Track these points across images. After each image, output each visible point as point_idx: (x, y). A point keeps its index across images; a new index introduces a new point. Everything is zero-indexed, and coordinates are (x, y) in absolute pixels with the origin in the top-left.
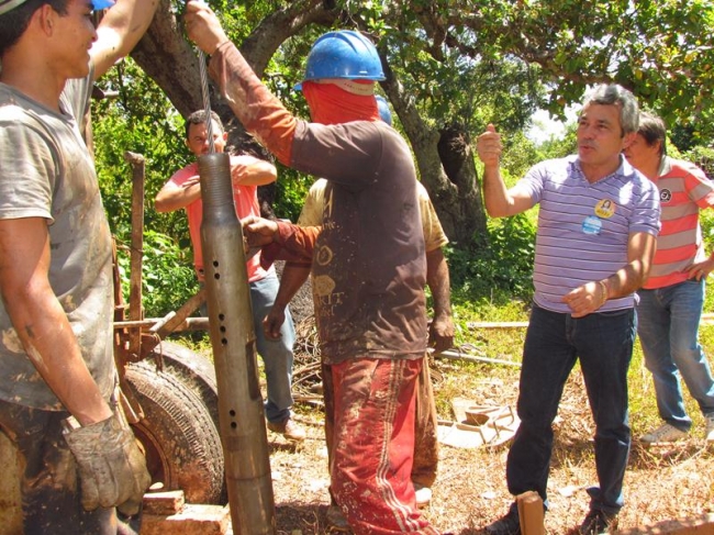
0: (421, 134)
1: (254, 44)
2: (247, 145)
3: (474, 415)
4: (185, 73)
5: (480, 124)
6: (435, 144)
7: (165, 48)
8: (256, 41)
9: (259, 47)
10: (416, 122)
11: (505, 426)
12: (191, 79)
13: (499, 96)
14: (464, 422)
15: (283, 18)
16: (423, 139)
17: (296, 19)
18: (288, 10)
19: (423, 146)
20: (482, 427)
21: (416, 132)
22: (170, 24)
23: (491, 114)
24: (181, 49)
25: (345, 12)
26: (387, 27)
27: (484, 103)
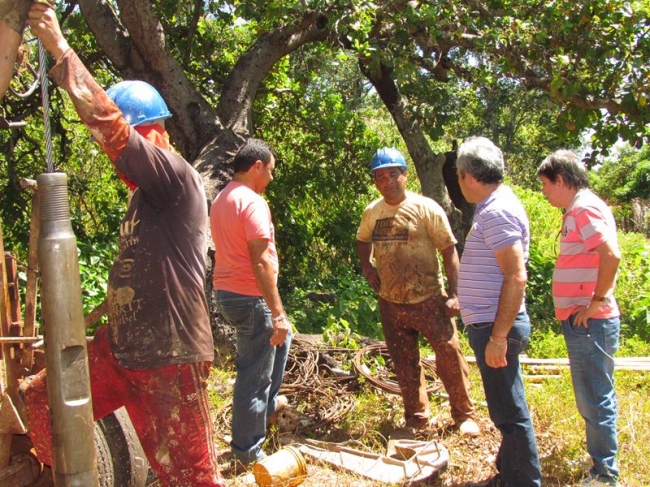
0: (425, 156)
1: (247, 63)
2: (226, 165)
3: (402, 449)
4: (172, 90)
5: (522, 143)
6: (440, 167)
7: (153, 66)
8: (250, 59)
9: (253, 65)
10: (421, 143)
11: (430, 462)
12: (179, 98)
13: (545, 115)
14: (393, 456)
15: (279, 36)
16: (427, 162)
17: (293, 37)
18: (284, 28)
19: (427, 169)
20: (406, 463)
21: (420, 154)
22: (158, 41)
23: (537, 133)
24: (169, 67)
25: (334, 32)
26: (371, 49)
27: (530, 121)
